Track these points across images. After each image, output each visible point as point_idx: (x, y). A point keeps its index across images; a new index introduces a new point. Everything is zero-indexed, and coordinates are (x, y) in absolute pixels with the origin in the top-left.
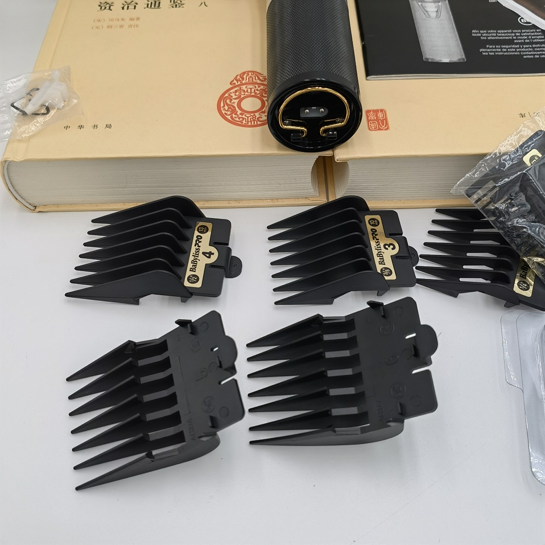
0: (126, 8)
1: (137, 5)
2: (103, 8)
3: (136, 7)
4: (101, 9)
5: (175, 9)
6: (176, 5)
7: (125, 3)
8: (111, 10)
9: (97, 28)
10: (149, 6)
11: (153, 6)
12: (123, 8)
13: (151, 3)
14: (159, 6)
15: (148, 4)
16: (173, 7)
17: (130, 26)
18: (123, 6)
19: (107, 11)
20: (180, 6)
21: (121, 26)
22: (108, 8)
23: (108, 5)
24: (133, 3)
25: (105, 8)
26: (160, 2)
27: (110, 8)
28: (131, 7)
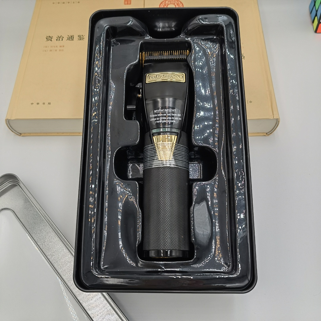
0: (58, 39)
1: (63, 39)
2: (48, 39)
3: (63, 40)
4: (47, 40)
5: (80, 41)
6: (81, 39)
7: (58, 37)
8: (52, 41)
9: (45, 51)
10: (69, 39)
11: (70, 39)
12: (57, 40)
13: (70, 37)
14: (73, 39)
15: (68, 38)
16: (79, 40)
17: (60, 50)
18: (57, 38)
19: (50, 41)
20: (82, 40)
21: (56, 50)
22: (50, 39)
23: (50, 38)
24: (61, 37)
25: (49, 40)
26: (73, 37)
27: (51, 40)
28: (61, 39)
